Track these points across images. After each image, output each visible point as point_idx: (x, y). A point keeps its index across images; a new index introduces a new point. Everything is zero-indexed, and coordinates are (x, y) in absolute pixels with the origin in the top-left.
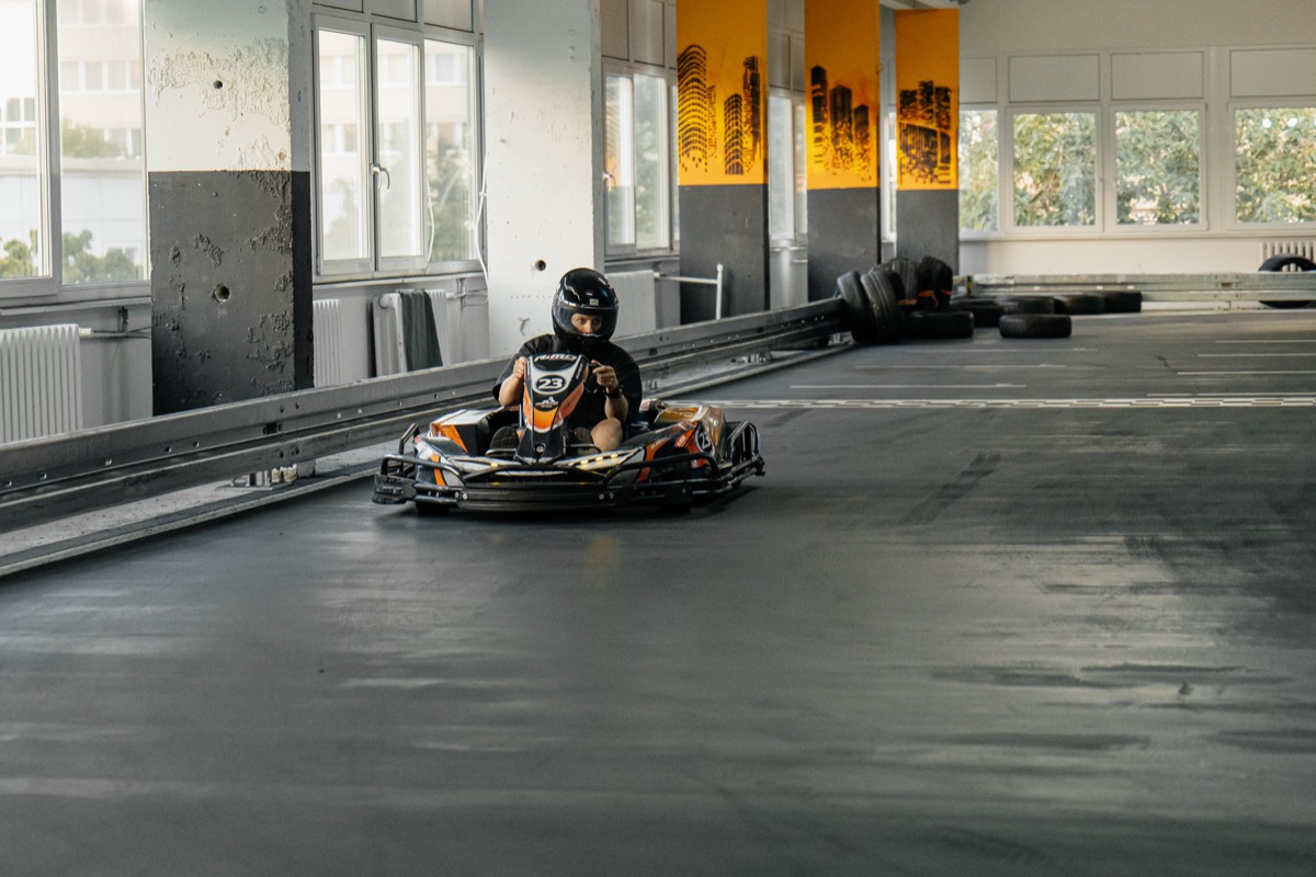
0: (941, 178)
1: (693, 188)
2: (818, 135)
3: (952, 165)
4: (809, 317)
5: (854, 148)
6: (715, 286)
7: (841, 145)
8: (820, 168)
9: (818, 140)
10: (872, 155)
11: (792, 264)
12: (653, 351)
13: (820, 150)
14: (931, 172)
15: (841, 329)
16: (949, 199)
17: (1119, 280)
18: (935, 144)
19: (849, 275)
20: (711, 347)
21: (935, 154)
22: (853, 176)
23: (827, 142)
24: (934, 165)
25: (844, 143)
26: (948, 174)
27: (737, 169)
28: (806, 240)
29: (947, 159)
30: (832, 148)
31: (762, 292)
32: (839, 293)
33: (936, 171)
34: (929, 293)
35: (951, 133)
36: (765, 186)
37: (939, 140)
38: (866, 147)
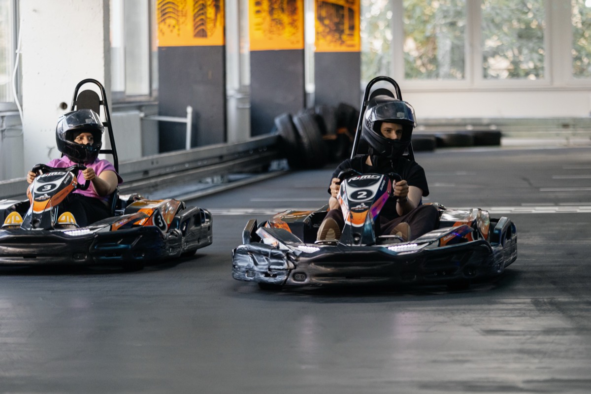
0: (349, 42)
1: (169, 49)
2: (258, 8)
3: (356, 32)
4: (256, 149)
5: (285, 18)
6: (185, 124)
7: (275, 16)
8: (259, 34)
9: (258, 12)
10: (299, 24)
11: (238, 109)
12: (146, 172)
13: (259, 20)
14: (340, 38)
15: (279, 157)
16: (354, 59)
17: (485, 122)
18: (343, 16)
19: (284, 116)
20: (187, 170)
21: (343, 24)
22: (283, 41)
23: (265, 14)
24: (341, 32)
25: (278, 15)
26: (353, 40)
27: (202, 34)
28: (248, 90)
29: (352, 28)
30: (268, 18)
31: (221, 129)
32: (277, 130)
33: (344, 37)
34: (344, 130)
35: (355, 8)
36: (224, 47)
37: (346, 13)
38: (295, 17)
